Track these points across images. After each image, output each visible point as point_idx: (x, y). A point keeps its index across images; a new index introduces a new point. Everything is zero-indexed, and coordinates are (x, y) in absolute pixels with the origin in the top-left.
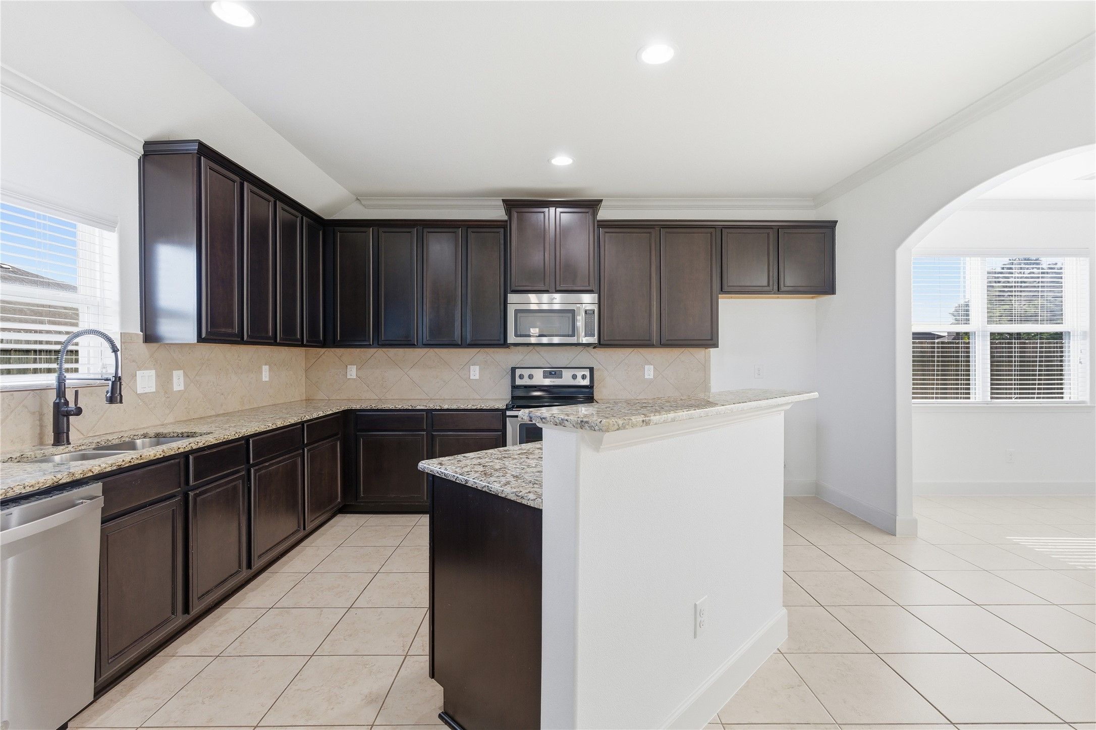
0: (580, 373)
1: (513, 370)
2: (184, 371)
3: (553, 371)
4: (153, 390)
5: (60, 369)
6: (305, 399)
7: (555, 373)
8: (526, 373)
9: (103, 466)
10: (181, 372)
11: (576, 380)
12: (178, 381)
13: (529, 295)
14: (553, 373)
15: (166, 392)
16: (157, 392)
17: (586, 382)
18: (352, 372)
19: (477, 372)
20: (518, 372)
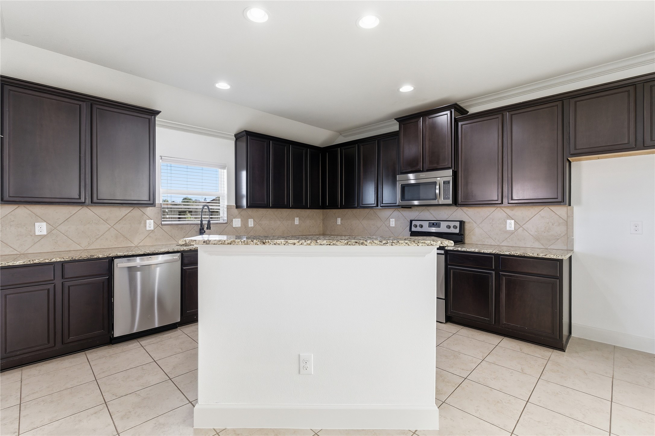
0: (452, 224)
1: (411, 221)
2: (253, 219)
3: (435, 223)
4: (240, 226)
5: (202, 218)
6: (322, 233)
7: (436, 224)
8: (418, 223)
9: (185, 249)
10: (252, 220)
11: (450, 229)
12: (251, 223)
13: (409, 175)
14: (435, 224)
15: (245, 227)
16: (241, 227)
17: (457, 231)
18: (339, 221)
19: (394, 223)
20: (414, 223)
